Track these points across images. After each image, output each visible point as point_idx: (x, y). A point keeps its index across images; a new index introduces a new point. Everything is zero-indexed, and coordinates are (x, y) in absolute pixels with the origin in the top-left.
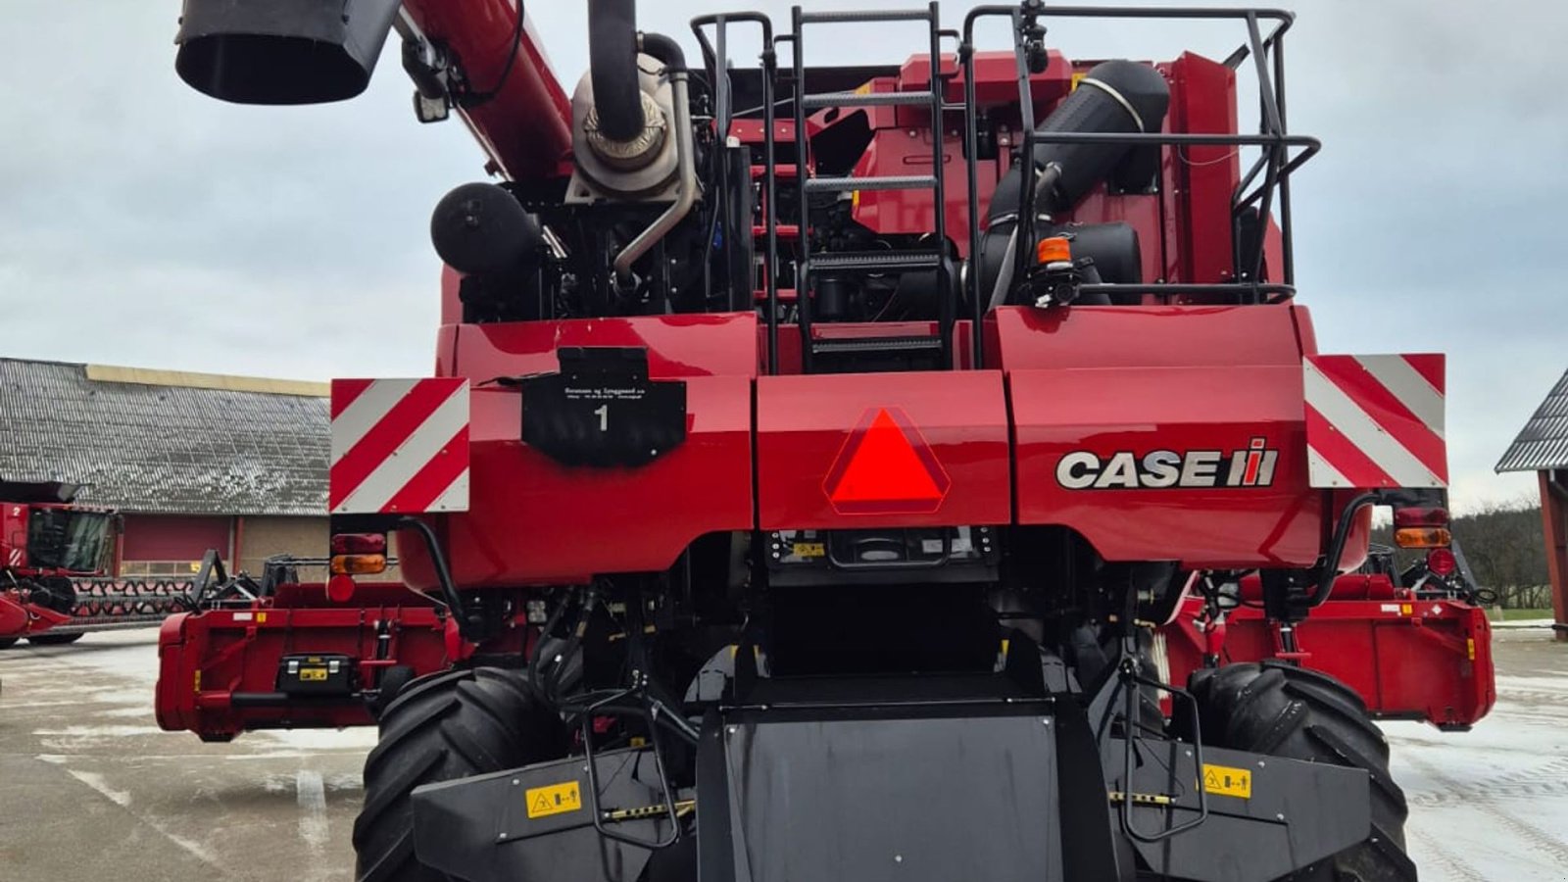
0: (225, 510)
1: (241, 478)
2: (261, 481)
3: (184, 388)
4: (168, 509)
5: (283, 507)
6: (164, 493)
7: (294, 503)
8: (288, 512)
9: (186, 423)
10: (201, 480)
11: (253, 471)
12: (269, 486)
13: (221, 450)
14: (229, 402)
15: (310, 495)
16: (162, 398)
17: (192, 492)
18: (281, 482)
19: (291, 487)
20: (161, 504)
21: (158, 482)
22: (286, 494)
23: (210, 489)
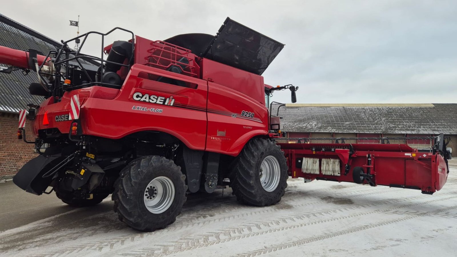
0: (308, 131)
1: (312, 125)
2: (315, 125)
3: (303, 107)
4: (296, 131)
5: (319, 131)
6: (296, 128)
7: (322, 130)
8: (321, 132)
9: (302, 114)
10: (304, 125)
11: (314, 123)
12: (317, 126)
13: (308, 119)
14: (311, 109)
15: (326, 128)
16: (299, 109)
17: (302, 128)
18: (320, 125)
19: (322, 126)
20: (295, 130)
21: (295, 126)
22: (320, 128)
23: (305, 127)
